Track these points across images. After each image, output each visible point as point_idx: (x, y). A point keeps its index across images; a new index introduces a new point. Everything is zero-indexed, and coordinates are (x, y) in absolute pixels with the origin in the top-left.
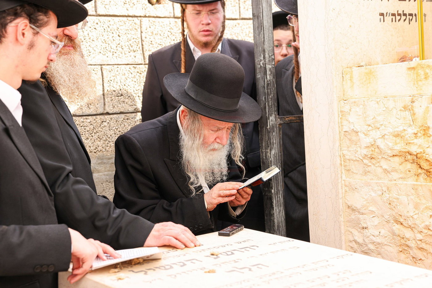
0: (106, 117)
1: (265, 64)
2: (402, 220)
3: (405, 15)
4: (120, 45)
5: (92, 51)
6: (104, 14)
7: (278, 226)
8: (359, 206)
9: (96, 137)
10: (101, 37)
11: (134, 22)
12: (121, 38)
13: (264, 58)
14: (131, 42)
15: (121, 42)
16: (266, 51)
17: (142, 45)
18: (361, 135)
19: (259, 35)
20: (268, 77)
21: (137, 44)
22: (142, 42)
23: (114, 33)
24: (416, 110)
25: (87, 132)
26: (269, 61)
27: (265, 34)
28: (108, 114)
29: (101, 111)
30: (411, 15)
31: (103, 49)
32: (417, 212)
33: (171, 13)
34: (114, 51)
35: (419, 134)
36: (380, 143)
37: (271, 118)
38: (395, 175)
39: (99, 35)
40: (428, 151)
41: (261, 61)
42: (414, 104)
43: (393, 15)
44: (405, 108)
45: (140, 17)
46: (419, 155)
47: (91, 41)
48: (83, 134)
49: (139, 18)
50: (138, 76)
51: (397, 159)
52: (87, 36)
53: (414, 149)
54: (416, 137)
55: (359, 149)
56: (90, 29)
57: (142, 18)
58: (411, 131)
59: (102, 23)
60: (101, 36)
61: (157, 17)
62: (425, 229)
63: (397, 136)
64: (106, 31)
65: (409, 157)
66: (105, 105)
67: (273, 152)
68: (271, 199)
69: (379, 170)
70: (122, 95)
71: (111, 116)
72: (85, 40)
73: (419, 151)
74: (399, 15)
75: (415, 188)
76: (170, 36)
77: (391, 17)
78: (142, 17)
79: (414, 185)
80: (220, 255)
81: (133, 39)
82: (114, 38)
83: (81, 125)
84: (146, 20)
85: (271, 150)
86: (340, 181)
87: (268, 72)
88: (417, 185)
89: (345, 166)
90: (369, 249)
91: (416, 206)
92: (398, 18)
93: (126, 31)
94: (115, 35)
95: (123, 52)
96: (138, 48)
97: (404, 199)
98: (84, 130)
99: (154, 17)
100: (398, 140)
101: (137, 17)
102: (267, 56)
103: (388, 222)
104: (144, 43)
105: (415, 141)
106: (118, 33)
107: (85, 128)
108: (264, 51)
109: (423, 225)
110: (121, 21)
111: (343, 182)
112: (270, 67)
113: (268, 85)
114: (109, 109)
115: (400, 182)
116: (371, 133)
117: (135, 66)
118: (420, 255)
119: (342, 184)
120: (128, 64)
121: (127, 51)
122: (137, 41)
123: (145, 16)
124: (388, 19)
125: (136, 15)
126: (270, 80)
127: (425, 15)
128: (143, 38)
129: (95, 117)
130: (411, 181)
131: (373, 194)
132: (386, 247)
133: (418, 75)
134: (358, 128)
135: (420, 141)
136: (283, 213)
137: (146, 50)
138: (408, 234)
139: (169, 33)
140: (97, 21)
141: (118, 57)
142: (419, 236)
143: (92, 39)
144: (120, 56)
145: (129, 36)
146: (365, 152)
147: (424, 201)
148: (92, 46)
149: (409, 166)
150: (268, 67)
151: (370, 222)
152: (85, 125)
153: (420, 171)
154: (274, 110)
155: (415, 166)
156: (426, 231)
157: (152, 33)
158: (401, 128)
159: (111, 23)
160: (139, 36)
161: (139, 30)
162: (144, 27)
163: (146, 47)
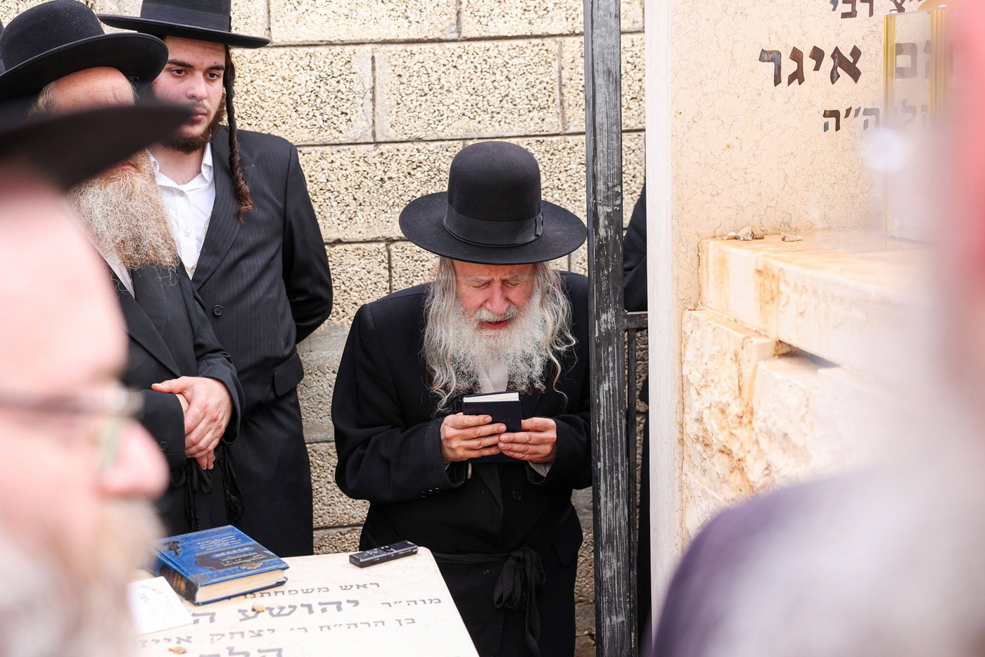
1: (595, 205)
4: (510, 96)
5: (447, 113)
6: (476, 35)
10: (468, 84)
11: (545, 48)
12: (512, 84)
14: (535, 90)
15: (512, 92)
17: (562, 94)
20: (602, 232)
21: (547, 94)
22: (560, 89)
23: (498, 72)
24: (744, 367)
25: (427, 272)
26: (607, 198)
31: (470, 107)
33: (637, 22)
34: (494, 110)
35: (744, 420)
37: (604, 317)
39: (461, 80)
40: (747, 459)
42: (743, 354)
43: (873, 112)
44: (736, 356)
47: (445, 93)
48: (419, 275)
49: (558, 39)
50: (546, 159)
52: (437, 82)
56: (444, 69)
57: (566, 38)
58: (735, 409)
59: (470, 56)
60: (468, 80)
63: (723, 412)
64: (479, 69)
65: (734, 461)
72: (432, 92)
76: (631, 73)
77: (862, 117)
78: (567, 35)
81: (540, 83)
82: (496, 84)
83: (416, 258)
84: (574, 42)
85: (600, 382)
86: (677, 474)
87: (603, 222)
93: (525, 68)
94: (498, 77)
95: (516, 111)
96: (551, 100)
98: (422, 268)
100: (723, 421)
101: (553, 36)
102: (601, 187)
104: (565, 91)
105: (739, 432)
106: (506, 73)
107: (423, 263)
110: (514, 49)
111: (684, 478)
112: (609, 210)
117: (541, 139)
120: (526, 136)
121: (523, 109)
122: (549, 87)
124: (853, 122)
125: (551, 33)
128: (564, 81)
133: (765, 289)
135: (743, 434)
136: (623, 511)
137: (570, 105)
140: (460, 52)
141: (502, 123)
143: (446, 88)
144: (507, 121)
145: (531, 78)
148: (447, 102)
150: (603, 210)
152: (424, 257)
158: (727, 398)
159: (492, 53)
160: (555, 76)
161: (555, 65)
162: (567, 56)
163: (570, 98)
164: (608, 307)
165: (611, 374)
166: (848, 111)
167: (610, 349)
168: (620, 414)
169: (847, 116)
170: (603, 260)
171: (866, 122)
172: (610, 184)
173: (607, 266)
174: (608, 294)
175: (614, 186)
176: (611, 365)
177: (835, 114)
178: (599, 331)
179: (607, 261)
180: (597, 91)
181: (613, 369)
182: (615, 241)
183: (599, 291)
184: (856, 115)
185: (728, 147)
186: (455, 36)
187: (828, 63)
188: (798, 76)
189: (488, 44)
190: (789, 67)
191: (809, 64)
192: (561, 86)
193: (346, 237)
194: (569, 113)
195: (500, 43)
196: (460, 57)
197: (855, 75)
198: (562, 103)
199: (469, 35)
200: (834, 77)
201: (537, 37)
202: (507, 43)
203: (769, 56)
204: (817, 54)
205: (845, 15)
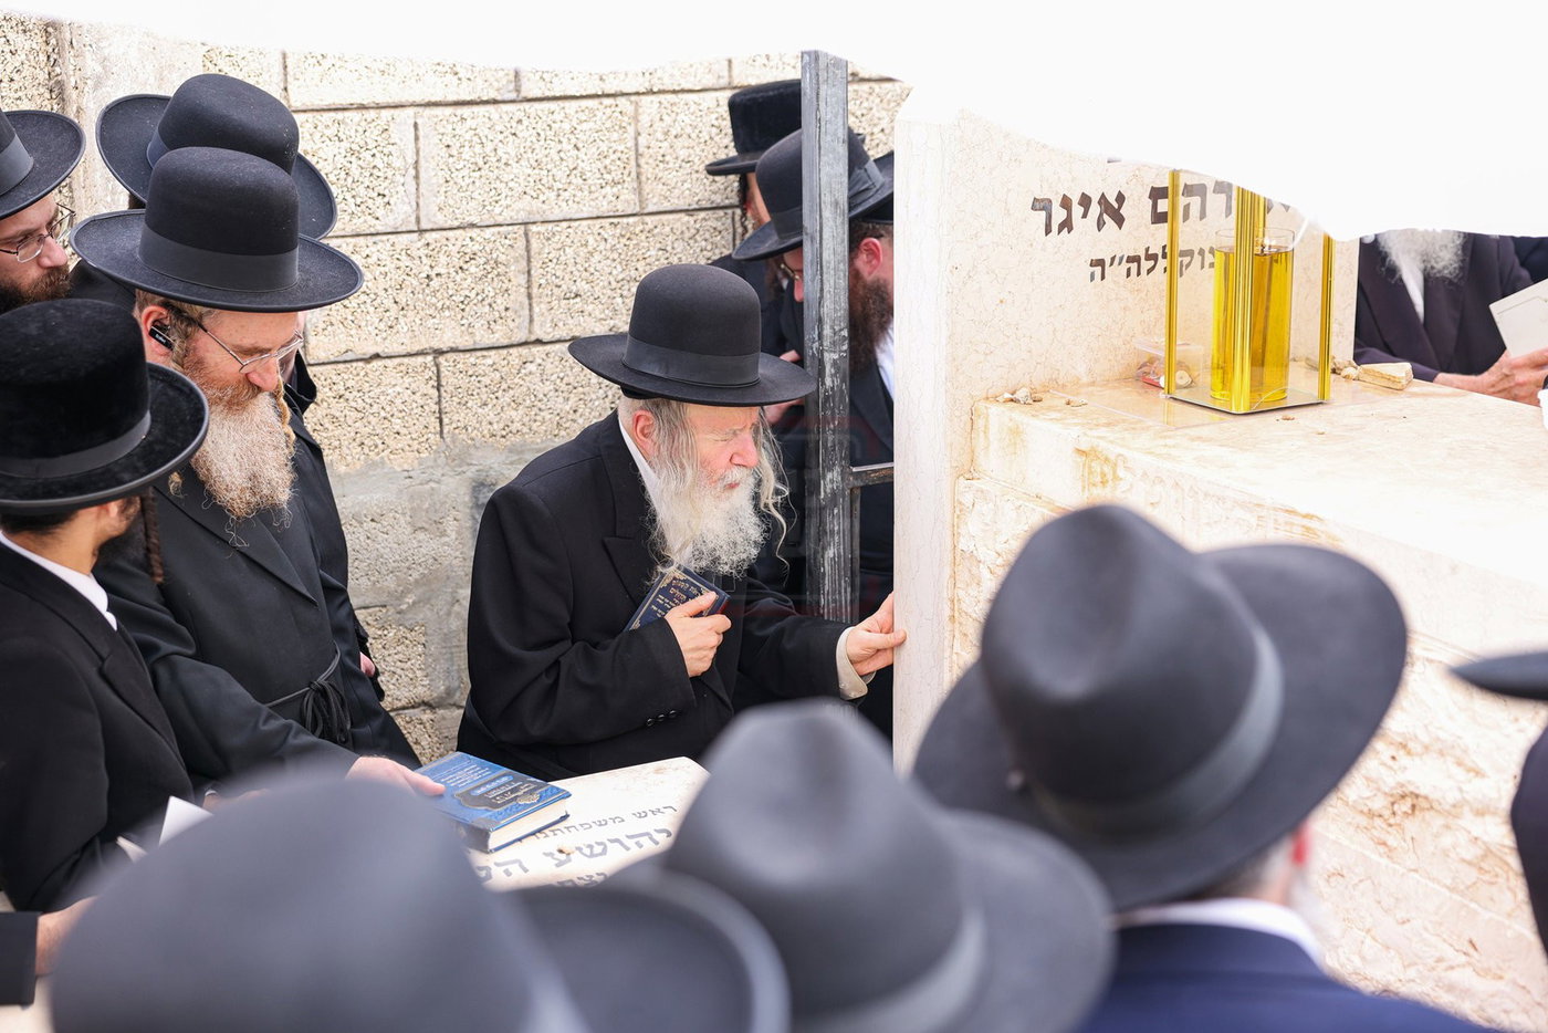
0: (535, 349)
1: (821, 352)
3: (1169, 255)
4: (579, 169)
5: (505, 191)
6: (539, 95)
10: (530, 155)
11: (619, 110)
12: (581, 155)
13: (820, 337)
14: (607, 162)
15: (581, 164)
16: (827, 320)
17: (638, 166)
18: (984, 572)
20: (828, 382)
21: (622, 166)
22: (637, 159)
23: (565, 140)
25: (484, 390)
26: (834, 343)
27: (825, 281)
28: (539, 342)
29: (521, 336)
30: (1187, 253)
31: (532, 184)
33: (723, 77)
34: (561, 186)
37: (829, 476)
39: (522, 150)
41: (814, 340)
43: (1135, 259)
45: (637, 94)
47: (503, 167)
48: (475, 393)
49: (633, 98)
50: (622, 245)
52: (493, 154)
56: (501, 137)
57: (642, 97)
59: (532, 120)
60: (530, 151)
61: (683, 91)
64: (543, 136)
66: (531, 321)
70: (577, 296)
71: (548, 348)
72: (487, 166)
74: (1151, 257)
76: (717, 139)
77: (1125, 266)
78: (643, 93)
81: (614, 152)
82: (562, 154)
83: (470, 373)
84: (652, 102)
86: (947, 654)
87: (829, 370)
92: (1146, 265)
93: (596, 135)
94: (565, 145)
95: (587, 187)
96: (626, 172)
98: (478, 385)
99: (674, 92)
101: (627, 94)
102: (827, 331)
104: (642, 161)
106: (573, 141)
107: (479, 378)
108: (820, 320)
110: (583, 111)
111: (955, 657)
112: (836, 357)
113: (827, 399)
114: (539, 333)
117: (615, 220)
119: (951, 662)
120: (598, 218)
121: (595, 185)
122: (624, 157)
123: (651, 92)
124: (1116, 272)
125: (625, 91)
126: (832, 388)
128: (641, 150)
129: (505, 352)
133: (1091, 471)
134: (980, 553)
137: (648, 179)
139: (714, 130)
140: (520, 115)
141: (570, 202)
143: (503, 161)
144: (576, 199)
145: (604, 147)
148: (506, 178)
150: (829, 357)
152: (481, 371)
154: (838, 456)
157: (666, 133)
159: (557, 117)
160: (631, 144)
161: (631, 130)
162: (645, 119)
163: (647, 170)
164: (834, 464)
165: (836, 538)
166: (1113, 259)
167: (836, 511)
168: (845, 582)
169: (1111, 264)
170: (828, 412)
171: (1129, 270)
172: (837, 328)
173: (833, 419)
174: (834, 450)
175: (841, 330)
176: (836, 528)
177: (1100, 263)
178: (825, 492)
179: (833, 413)
180: (824, 225)
181: (839, 533)
182: (842, 391)
183: (825, 447)
184: (1120, 264)
185: (1001, 302)
186: (513, 96)
187: (1095, 209)
188: (1067, 225)
189: (553, 105)
190: (1059, 215)
191: (1077, 210)
192: (638, 155)
193: (386, 350)
194: (647, 188)
195: (567, 104)
196: (520, 121)
197: (1119, 221)
198: (638, 175)
199: (530, 96)
200: (1100, 224)
201: (608, 96)
202: (574, 104)
203: (1041, 205)
204: (1085, 201)
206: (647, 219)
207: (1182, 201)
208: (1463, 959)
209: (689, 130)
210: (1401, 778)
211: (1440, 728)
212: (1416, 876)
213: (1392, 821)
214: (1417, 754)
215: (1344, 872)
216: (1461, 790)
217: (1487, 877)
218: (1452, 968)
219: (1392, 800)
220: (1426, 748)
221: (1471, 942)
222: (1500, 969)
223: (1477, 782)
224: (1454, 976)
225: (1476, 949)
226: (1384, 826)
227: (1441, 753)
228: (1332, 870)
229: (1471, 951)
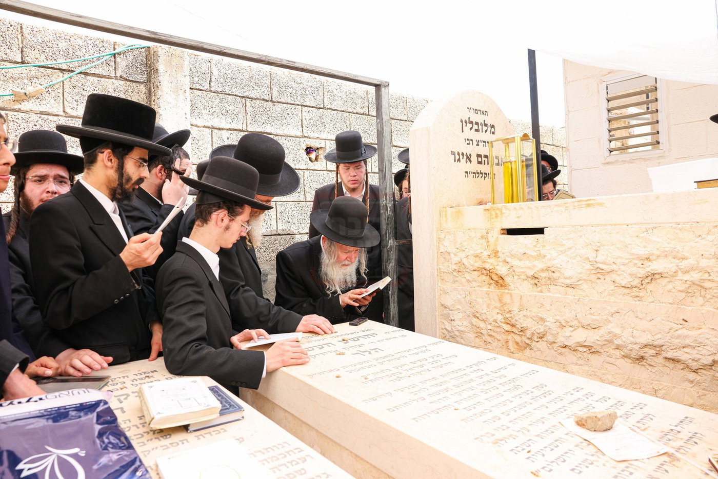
0: (278, 237)
1: (386, 203)
2: (478, 315)
3: (482, 173)
7: (393, 317)
8: (449, 305)
9: (270, 250)
13: (386, 199)
16: (388, 194)
17: (304, 188)
18: (452, 255)
19: (383, 183)
20: (388, 212)
24: (490, 239)
25: (264, 247)
26: (389, 201)
28: (279, 235)
29: (274, 232)
30: (485, 174)
32: (488, 310)
33: (325, 167)
35: (491, 256)
36: (465, 261)
37: (390, 241)
38: (474, 284)
40: (497, 267)
41: (384, 201)
42: (488, 235)
43: (474, 173)
44: (482, 237)
45: (304, 169)
46: (491, 271)
49: (303, 171)
50: (300, 209)
51: (476, 273)
53: (488, 266)
54: (489, 258)
55: (450, 265)
58: (486, 253)
61: (315, 170)
62: (493, 321)
63: (477, 256)
65: (484, 271)
66: (277, 228)
67: (391, 265)
68: (388, 298)
69: (464, 280)
70: (289, 222)
71: (282, 236)
73: (491, 267)
74: (478, 173)
75: (487, 293)
77: (472, 174)
79: (487, 291)
80: (349, 341)
84: (307, 172)
85: (389, 264)
86: (436, 287)
87: (389, 209)
88: (489, 291)
89: (441, 276)
90: (455, 335)
91: (488, 306)
92: (477, 175)
97: (480, 300)
99: (313, 170)
100: (477, 259)
101: (301, 169)
102: (388, 198)
103: (469, 316)
105: (489, 260)
108: (386, 194)
109: (492, 319)
111: (439, 288)
113: (388, 218)
114: (279, 232)
115: (478, 289)
116: (459, 254)
117: (299, 202)
118: (489, 339)
119: (438, 289)
120: (294, 201)
123: (307, 169)
124: (471, 175)
126: (390, 215)
127: (495, 174)
128: (305, 184)
129: (270, 237)
130: (485, 289)
131: (459, 297)
132: (466, 333)
133: (491, 215)
134: (450, 250)
135: (492, 260)
136: (397, 308)
137: (307, 192)
138: (482, 325)
139: (323, 181)
142: (489, 327)
146: (454, 267)
147: (493, 303)
149: (484, 277)
150: (389, 205)
151: (457, 316)
153: (491, 281)
155: (488, 277)
156: (494, 323)
157: (312, 180)
158: (479, 251)
163: (307, 190)
164: (391, 238)
166: (470, 172)
171: (473, 176)
172: (390, 197)
177: (467, 172)
178: (389, 245)
179: (390, 222)
187: (465, 157)
188: (459, 160)
190: (457, 157)
191: (461, 157)
192: (304, 185)
194: (307, 194)
197: (471, 162)
198: (304, 191)
200: (466, 162)
203: (453, 153)
204: (463, 154)
205: (468, 144)
206: (307, 203)
207: (483, 159)
208: (681, 326)
209: (317, 180)
210: (648, 269)
211: (666, 247)
212: (653, 304)
213: (641, 287)
214: (654, 260)
215: (619, 311)
216: (677, 266)
217: (690, 295)
218: (677, 330)
219: (641, 279)
220: (658, 257)
221: (684, 320)
222: (699, 325)
223: (685, 261)
224: (679, 332)
225: (687, 321)
226: (638, 290)
227: (666, 256)
228: (614, 312)
229: (684, 323)
